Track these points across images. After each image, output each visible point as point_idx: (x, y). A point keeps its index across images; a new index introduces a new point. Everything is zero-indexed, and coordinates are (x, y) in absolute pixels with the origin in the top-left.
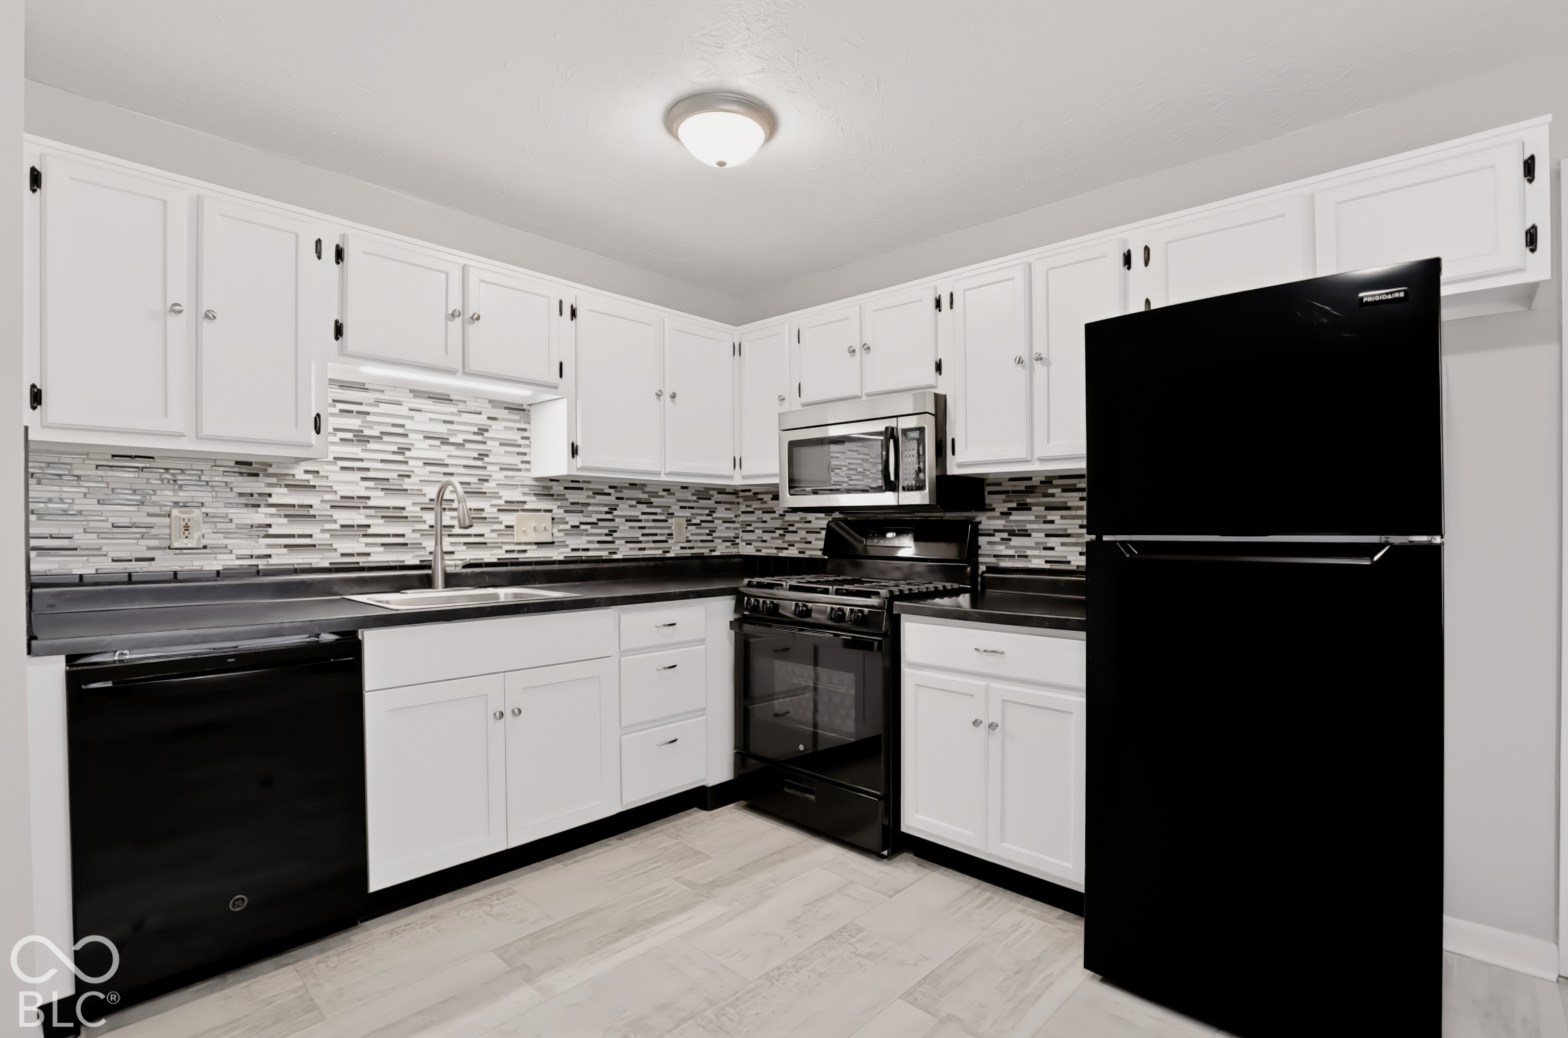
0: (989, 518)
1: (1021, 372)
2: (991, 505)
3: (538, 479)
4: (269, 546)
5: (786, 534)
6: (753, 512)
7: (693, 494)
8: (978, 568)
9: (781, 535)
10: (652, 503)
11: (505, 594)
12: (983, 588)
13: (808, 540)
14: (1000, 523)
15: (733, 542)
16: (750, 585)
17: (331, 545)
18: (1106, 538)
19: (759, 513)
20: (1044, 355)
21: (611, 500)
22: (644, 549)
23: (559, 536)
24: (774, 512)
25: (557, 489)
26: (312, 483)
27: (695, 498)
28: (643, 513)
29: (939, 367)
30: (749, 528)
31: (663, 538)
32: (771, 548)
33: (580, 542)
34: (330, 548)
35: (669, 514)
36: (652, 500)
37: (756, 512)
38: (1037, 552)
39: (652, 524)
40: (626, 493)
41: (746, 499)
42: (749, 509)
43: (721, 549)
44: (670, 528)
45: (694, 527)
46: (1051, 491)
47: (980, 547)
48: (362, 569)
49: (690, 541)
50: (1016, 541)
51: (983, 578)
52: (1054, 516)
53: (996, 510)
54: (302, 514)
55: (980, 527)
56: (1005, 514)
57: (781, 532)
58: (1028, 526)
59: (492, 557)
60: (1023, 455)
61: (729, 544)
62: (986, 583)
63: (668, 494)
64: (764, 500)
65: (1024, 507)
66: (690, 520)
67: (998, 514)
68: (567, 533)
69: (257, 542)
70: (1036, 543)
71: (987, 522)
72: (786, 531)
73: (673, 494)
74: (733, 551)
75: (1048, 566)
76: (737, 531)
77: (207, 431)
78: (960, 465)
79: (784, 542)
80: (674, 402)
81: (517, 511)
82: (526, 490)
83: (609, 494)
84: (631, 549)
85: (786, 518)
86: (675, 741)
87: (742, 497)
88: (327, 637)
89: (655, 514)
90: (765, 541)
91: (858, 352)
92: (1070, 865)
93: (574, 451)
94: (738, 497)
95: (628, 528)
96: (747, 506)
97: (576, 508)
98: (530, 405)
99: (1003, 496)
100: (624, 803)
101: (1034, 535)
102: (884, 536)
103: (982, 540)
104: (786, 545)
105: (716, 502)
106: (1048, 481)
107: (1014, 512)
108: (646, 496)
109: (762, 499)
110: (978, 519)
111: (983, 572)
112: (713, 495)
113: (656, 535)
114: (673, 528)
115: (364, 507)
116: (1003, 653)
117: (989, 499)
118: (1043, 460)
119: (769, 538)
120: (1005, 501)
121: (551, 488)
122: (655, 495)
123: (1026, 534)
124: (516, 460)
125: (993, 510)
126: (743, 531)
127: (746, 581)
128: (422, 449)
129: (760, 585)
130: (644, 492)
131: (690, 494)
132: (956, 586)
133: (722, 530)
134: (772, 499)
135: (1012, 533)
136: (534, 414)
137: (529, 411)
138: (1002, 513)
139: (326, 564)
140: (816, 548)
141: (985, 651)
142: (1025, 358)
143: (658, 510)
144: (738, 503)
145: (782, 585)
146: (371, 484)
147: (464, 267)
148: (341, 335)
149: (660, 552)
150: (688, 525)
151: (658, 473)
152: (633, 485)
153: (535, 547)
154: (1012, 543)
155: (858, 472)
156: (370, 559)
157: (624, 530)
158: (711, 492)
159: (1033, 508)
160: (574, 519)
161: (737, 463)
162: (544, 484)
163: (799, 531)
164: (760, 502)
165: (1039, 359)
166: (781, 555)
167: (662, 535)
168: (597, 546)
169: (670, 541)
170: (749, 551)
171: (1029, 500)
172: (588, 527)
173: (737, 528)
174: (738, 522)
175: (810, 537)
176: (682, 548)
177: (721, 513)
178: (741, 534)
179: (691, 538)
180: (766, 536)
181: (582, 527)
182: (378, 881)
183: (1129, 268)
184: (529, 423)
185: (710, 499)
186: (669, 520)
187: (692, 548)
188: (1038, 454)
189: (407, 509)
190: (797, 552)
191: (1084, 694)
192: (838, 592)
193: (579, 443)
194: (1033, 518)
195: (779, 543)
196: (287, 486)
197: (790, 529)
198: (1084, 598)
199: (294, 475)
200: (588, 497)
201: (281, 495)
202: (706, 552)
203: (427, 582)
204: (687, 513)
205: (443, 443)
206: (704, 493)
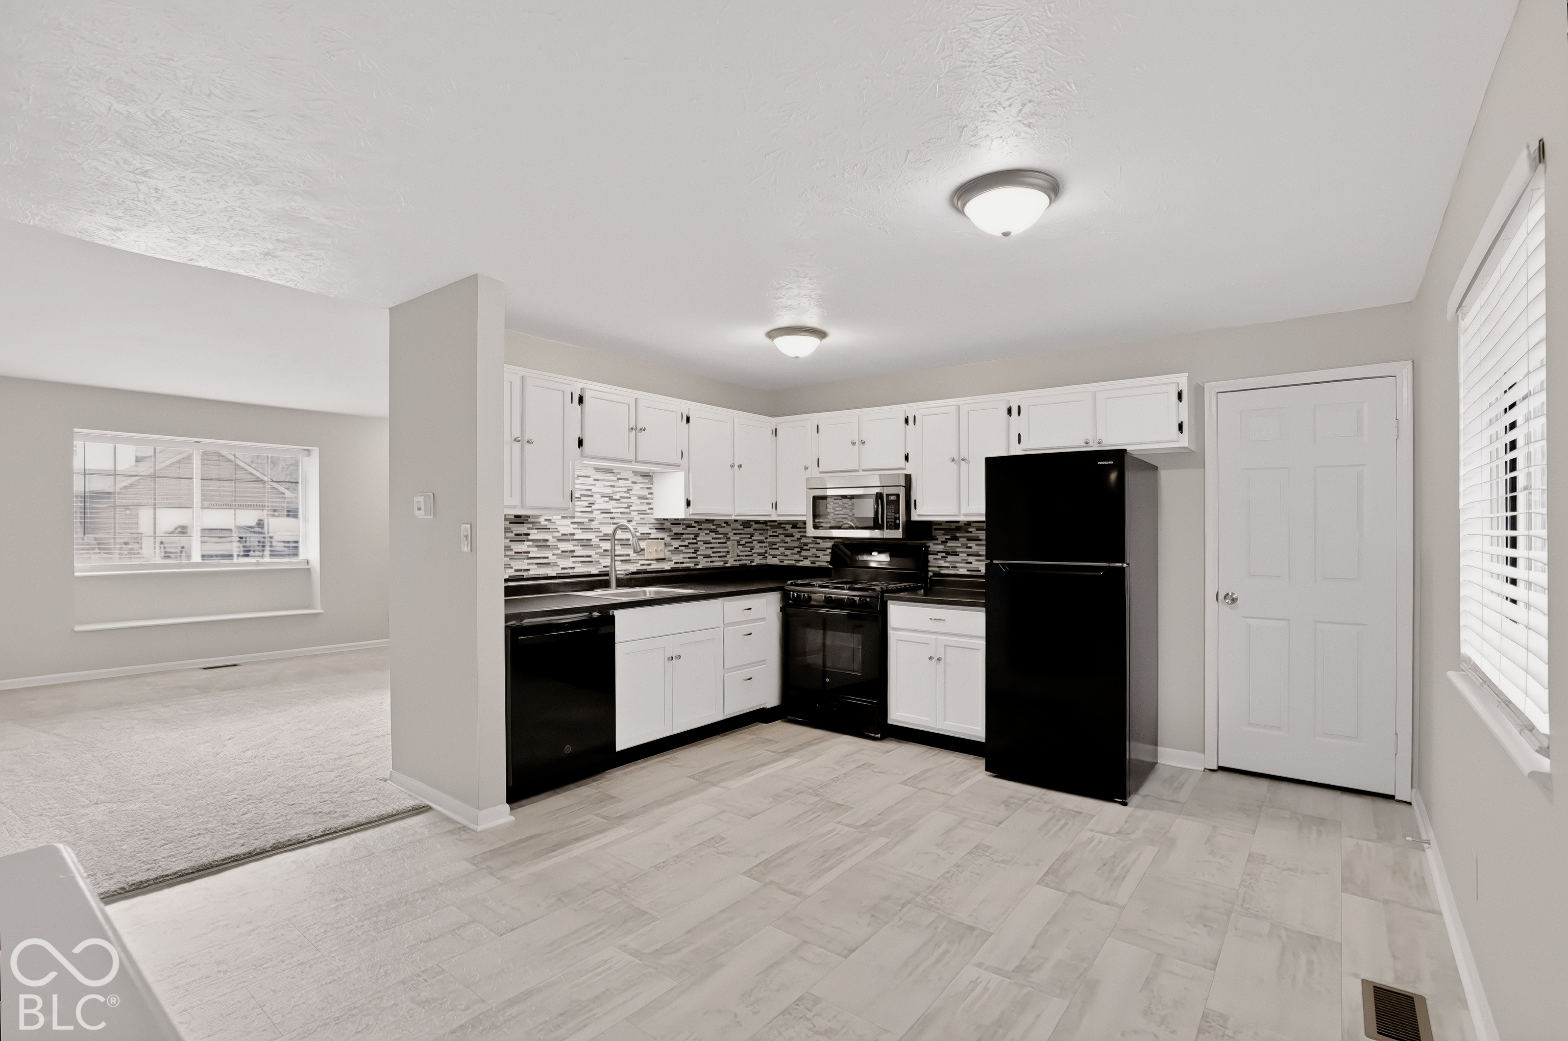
0: (934, 544)
1: (954, 466)
2: (935, 536)
3: (657, 519)
4: (529, 564)
5: (802, 551)
6: (778, 536)
7: (741, 525)
8: (928, 574)
9: (798, 552)
10: (718, 532)
11: (650, 592)
12: (931, 586)
13: (818, 555)
14: (941, 548)
15: (763, 555)
16: (791, 585)
17: (557, 563)
18: (995, 562)
19: (782, 537)
20: (966, 458)
21: (695, 530)
22: (713, 562)
23: (668, 554)
24: (793, 536)
25: (667, 525)
26: (548, 527)
27: (742, 527)
28: (713, 539)
29: (907, 458)
30: (774, 546)
31: (724, 554)
32: (792, 560)
33: (679, 558)
34: (556, 564)
35: (727, 538)
36: (718, 529)
37: (780, 536)
38: (962, 565)
39: (718, 545)
40: (704, 526)
41: (772, 527)
42: (775, 534)
43: (757, 561)
44: (728, 547)
45: (741, 547)
46: (970, 530)
47: (929, 562)
48: (571, 577)
49: (738, 556)
50: (950, 558)
51: (931, 580)
52: (972, 544)
53: (939, 539)
54: (543, 544)
55: (930, 549)
56: (944, 542)
57: (799, 549)
58: (958, 550)
59: (634, 568)
60: (955, 512)
61: (761, 557)
62: (934, 583)
63: (727, 525)
64: (786, 528)
65: (955, 538)
66: (739, 542)
67: (940, 542)
68: (672, 552)
69: (523, 562)
70: (962, 560)
71: (934, 547)
72: (802, 549)
73: (730, 525)
74: (764, 562)
75: (968, 573)
76: (766, 549)
77: (528, 503)
78: (919, 515)
79: (800, 556)
80: (739, 469)
81: (646, 539)
82: (651, 526)
83: (694, 527)
84: (707, 562)
85: (802, 541)
86: (751, 678)
87: (769, 526)
88: (596, 614)
89: (720, 538)
90: (787, 555)
91: (857, 444)
92: (979, 729)
93: (688, 503)
94: (767, 526)
95: (704, 548)
96: (773, 532)
97: (677, 536)
98: (653, 473)
99: (943, 532)
100: (726, 714)
101: (960, 555)
102: (871, 554)
103: (931, 557)
104: (802, 559)
105: (754, 530)
106: (969, 524)
107: (949, 541)
108: (714, 527)
109: (785, 527)
110: (928, 545)
111: (931, 576)
112: (752, 525)
113: (720, 552)
114: (730, 548)
115: (572, 540)
116: (945, 620)
117: (935, 533)
118: (965, 515)
119: (790, 554)
120: (944, 535)
121: (663, 524)
122: (719, 526)
123: (955, 554)
124: (646, 508)
125: (937, 539)
126: (770, 549)
127: (789, 582)
128: (601, 504)
129: (797, 585)
130: (713, 525)
131: (739, 525)
132: (916, 584)
133: (758, 549)
134: (792, 528)
135: (948, 553)
136: (656, 479)
137: (652, 476)
138: (942, 542)
139: (554, 574)
140: (824, 559)
141: (935, 619)
142: (956, 459)
143: (722, 536)
144: (767, 530)
145: (814, 585)
146: (575, 526)
147: (636, 399)
148: (582, 445)
149: (722, 563)
150: (738, 545)
151: (731, 515)
152: (708, 521)
153: (655, 562)
154: (948, 559)
155: (840, 505)
156: (575, 570)
157: (703, 549)
158: (751, 523)
159: (960, 539)
160: (676, 544)
161: (775, 506)
162: (660, 522)
163: (811, 549)
164: (783, 529)
165: (963, 460)
166: (798, 565)
167: (723, 552)
168: (688, 560)
169: (728, 556)
170: (775, 561)
171: (958, 535)
172: (683, 548)
173: (766, 547)
174: (767, 543)
175: (820, 553)
176: (735, 561)
177: (757, 537)
178: (769, 551)
179: (740, 554)
180: (788, 552)
181: (680, 548)
182: (621, 744)
183: (1010, 416)
184: (652, 484)
185: (751, 528)
186: (728, 543)
187: (740, 560)
188: (963, 512)
189: (593, 540)
190: (810, 563)
191: (985, 640)
192: (850, 589)
193: (691, 499)
194: (960, 545)
195: (797, 557)
196: (537, 529)
197: (805, 547)
198: (984, 591)
199: (540, 522)
200: (683, 529)
201: (535, 535)
202: (748, 562)
203: (605, 585)
204: (737, 537)
205: (610, 499)
206: (747, 524)
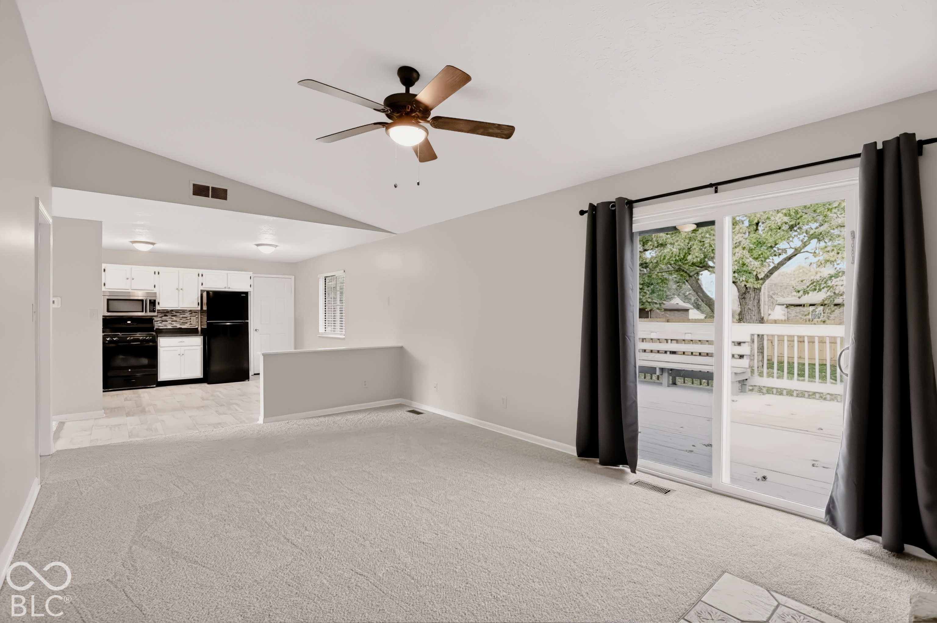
14: (159, 319)
29: (155, 287)
50: (163, 323)
56: (161, 317)
65: (166, 316)
70: (169, 323)
71: (156, 319)
75: (172, 328)
78: (160, 307)
91: (129, 279)
92: (199, 374)
101: (169, 321)
103: (155, 323)
106: (172, 311)
111: (155, 330)
120: (161, 314)
123: (167, 321)
125: (158, 316)
135: (163, 321)
142: (179, 289)
155: (120, 303)
159: (168, 316)
165: (181, 289)
171: (167, 314)
188: (180, 307)
194: (168, 318)
